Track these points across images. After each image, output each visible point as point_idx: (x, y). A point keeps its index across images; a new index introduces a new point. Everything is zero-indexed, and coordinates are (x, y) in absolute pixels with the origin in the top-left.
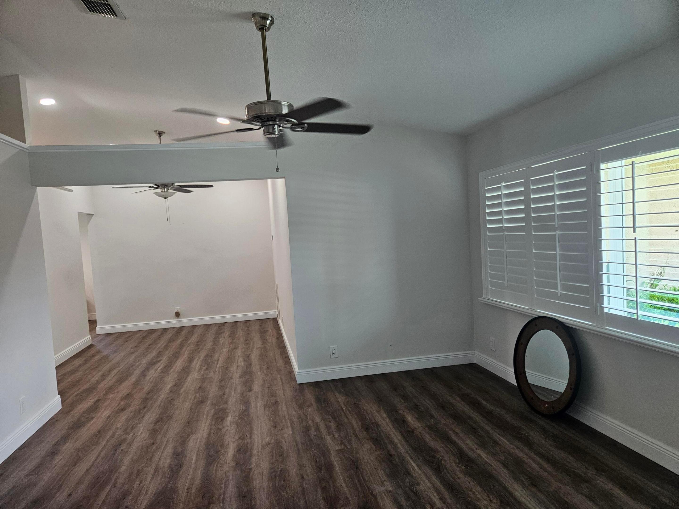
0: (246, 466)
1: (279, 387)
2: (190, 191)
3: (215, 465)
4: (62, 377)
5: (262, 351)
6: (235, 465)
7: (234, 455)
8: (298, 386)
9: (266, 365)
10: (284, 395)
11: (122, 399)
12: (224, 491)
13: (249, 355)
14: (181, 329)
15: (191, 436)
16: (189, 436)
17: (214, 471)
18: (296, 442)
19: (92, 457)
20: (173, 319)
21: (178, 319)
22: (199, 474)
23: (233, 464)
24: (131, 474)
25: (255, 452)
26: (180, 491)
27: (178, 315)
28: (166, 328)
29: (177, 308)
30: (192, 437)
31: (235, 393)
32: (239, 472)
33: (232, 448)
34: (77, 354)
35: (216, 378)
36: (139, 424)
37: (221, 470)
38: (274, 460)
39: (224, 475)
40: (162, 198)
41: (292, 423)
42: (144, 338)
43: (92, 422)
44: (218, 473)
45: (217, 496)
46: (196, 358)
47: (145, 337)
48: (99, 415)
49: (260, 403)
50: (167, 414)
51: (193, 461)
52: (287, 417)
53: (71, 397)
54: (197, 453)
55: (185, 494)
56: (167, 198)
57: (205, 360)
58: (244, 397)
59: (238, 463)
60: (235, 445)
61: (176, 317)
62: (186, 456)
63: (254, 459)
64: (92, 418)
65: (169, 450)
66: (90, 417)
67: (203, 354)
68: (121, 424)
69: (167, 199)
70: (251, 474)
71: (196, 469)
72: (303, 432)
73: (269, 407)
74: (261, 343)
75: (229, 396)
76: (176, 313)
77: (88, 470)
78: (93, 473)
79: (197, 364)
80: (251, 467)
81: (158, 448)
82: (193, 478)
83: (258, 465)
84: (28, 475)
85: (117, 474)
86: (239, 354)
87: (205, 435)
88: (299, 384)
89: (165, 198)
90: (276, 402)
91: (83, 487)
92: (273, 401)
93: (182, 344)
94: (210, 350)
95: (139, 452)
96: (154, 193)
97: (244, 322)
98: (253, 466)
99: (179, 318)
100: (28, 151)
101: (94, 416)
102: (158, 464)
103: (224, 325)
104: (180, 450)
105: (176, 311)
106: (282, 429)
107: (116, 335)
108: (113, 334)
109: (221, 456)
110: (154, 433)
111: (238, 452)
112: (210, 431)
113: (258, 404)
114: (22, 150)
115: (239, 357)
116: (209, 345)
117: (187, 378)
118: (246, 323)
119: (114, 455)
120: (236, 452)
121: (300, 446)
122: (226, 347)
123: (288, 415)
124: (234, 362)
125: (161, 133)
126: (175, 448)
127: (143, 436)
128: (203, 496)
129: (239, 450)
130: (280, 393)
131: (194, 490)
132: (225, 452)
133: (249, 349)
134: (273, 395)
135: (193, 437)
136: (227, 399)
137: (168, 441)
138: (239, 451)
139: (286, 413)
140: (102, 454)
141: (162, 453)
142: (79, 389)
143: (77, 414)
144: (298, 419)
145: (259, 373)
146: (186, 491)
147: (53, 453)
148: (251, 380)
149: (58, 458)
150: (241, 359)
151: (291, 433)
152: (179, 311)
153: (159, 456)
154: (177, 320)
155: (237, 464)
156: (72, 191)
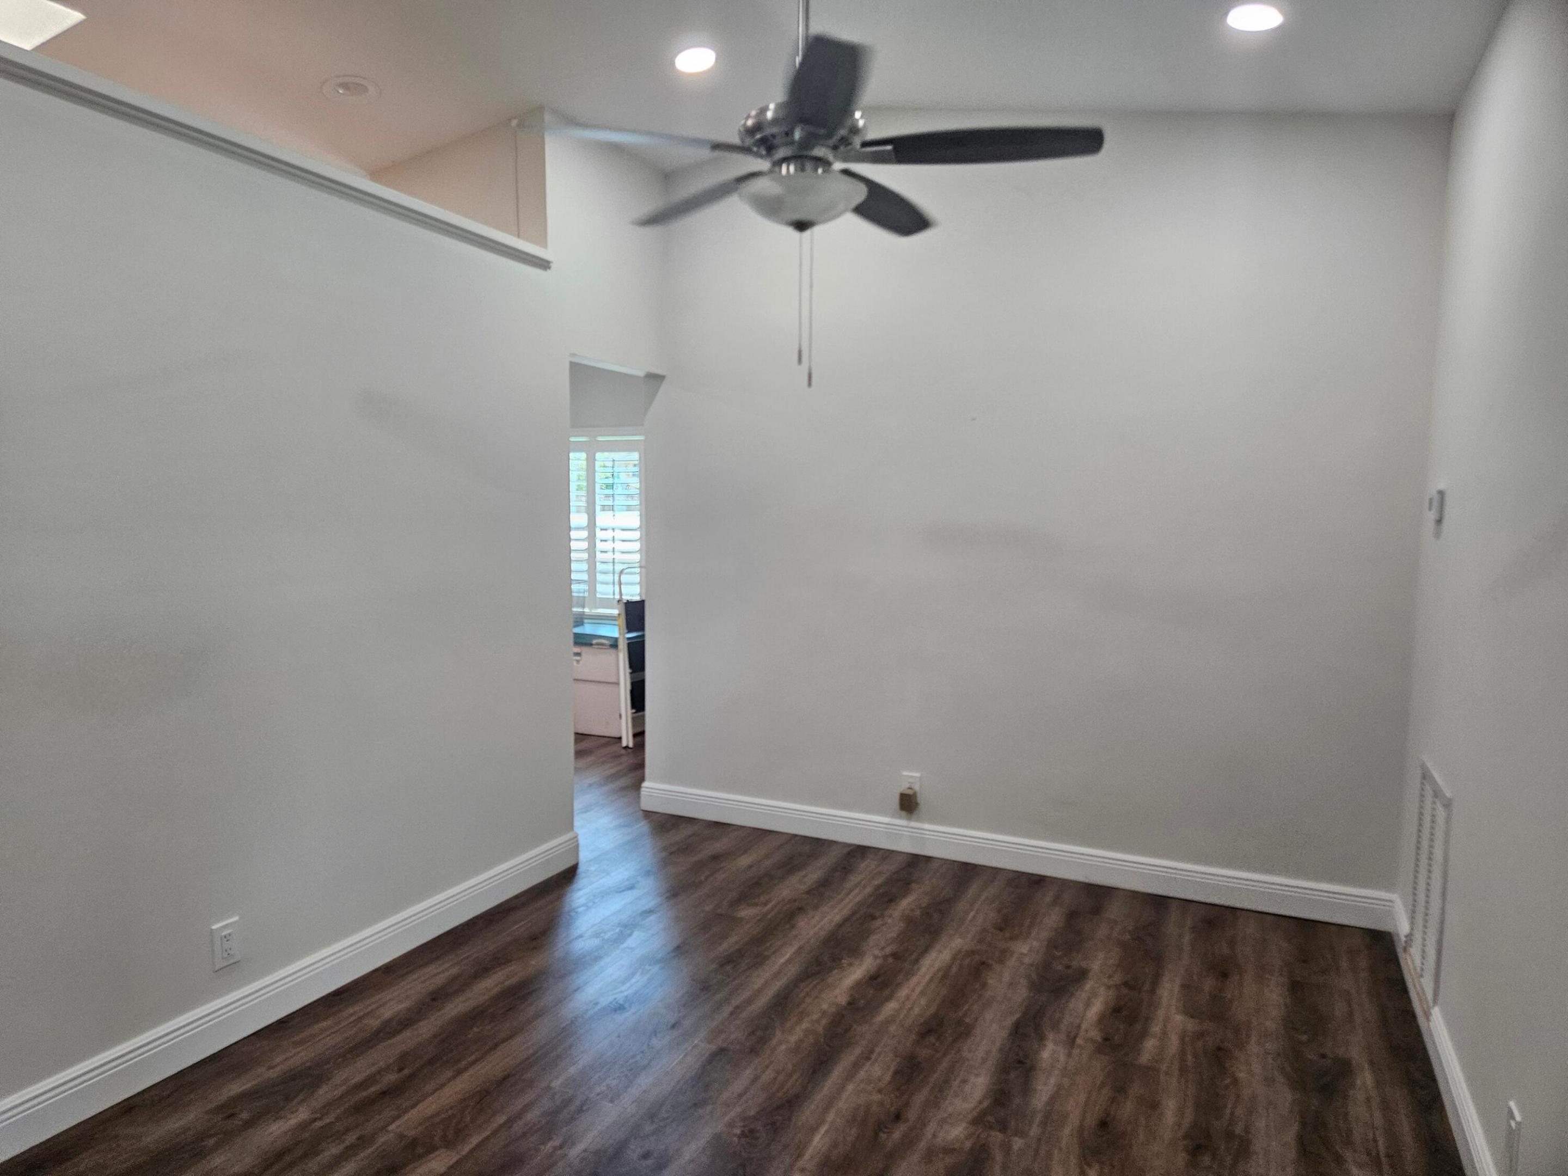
20: (893, 816)
21: (909, 819)
27: (908, 804)
28: (859, 846)
61: (903, 812)
76: (901, 792)
89: (801, 226)
99: (915, 816)
105: (903, 787)
152: (917, 787)
154: (905, 823)
156: (544, 264)
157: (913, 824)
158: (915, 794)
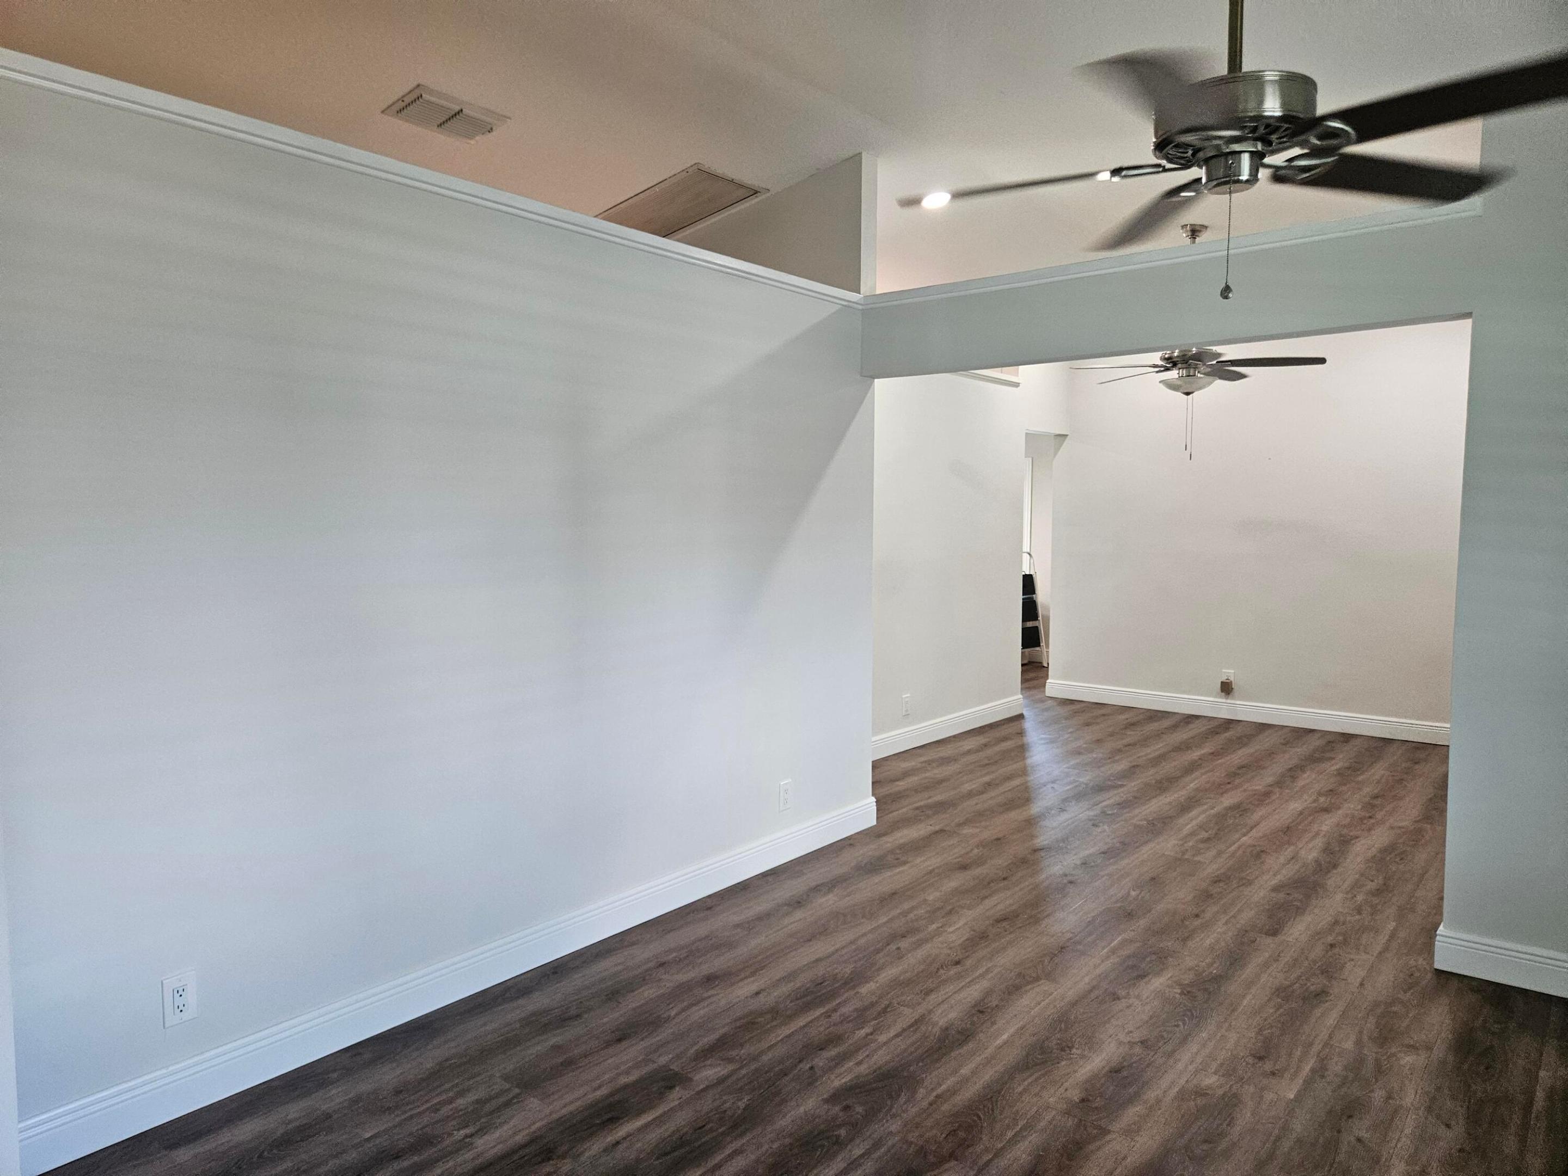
0: (1100, 1119)
1: (1364, 956)
2: (1242, 376)
3: (1036, 1075)
4: (924, 765)
5: (1401, 841)
6: (1075, 1098)
7: (1094, 1077)
8: (1429, 976)
9: (1380, 880)
10: (1362, 984)
11: (982, 844)
12: (1002, 1148)
13: (1351, 840)
14: (1229, 724)
15: (1042, 981)
16: (1037, 979)
17: (1020, 1089)
18: (1285, 1128)
19: (842, 939)
20: (1216, 697)
21: (1227, 699)
22: (988, 1076)
23: (1075, 1095)
24: (873, 1005)
25: (1151, 1095)
26: (921, 1092)
27: (1227, 688)
28: (1193, 715)
29: (1228, 673)
30: (1042, 984)
31: (1226, 923)
32: (1070, 1122)
33: (1104, 1055)
34: (980, 727)
35: (1209, 870)
36: (969, 909)
37: (1036, 1095)
38: (1181, 1142)
39: (1035, 1109)
40: (1180, 393)
41: (1320, 1071)
42: (1131, 725)
43: (898, 870)
44: (1026, 1098)
45: (979, 1148)
46: (1205, 804)
47: (1133, 724)
48: (918, 860)
49: (1273, 977)
50: (1034, 912)
51: (998, 1042)
52: (1316, 1048)
53: (904, 810)
54: (1022, 1028)
55: (925, 1104)
56: (1192, 393)
57: (1221, 817)
58: (1242, 943)
59: (1088, 1100)
60: (1121, 1050)
61: (1223, 694)
62: (994, 1023)
63: (1132, 1113)
64: (905, 863)
65: (973, 993)
66: (903, 859)
67: (1228, 800)
68: (938, 894)
69: (1191, 395)
70: (1092, 1147)
71: (988, 1061)
72: (1330, 1112)
73: (1287, 999)
74: (1419, 816)
75: (1206, 926)
76: (1222, 682)
77: (818, 960)
78: (820, 971)
79: (1197, 817)
80: (1110, 1128)
81: (959, 976)
82: (965, 1080)
83: (1131, 1132)
84: (737, 926)
85: (852, 993)
86: (1325, 828)
87: (1071, 995)
88: (1439, 973)
89: (1188, 394)
90: (1323, 992)
91: (785, 989)
92: (1312, 988)
93: (1200, 762)
94: (1255, 795)
95: (922, 967)
96: (1160, 382)
97: (1414, 745)
98: (1116, 1126)
99: (1230, 696)
100: (860, 307)
101: (910, 859)
102: (930, 1012)
103: (1346, 742)
104: (994, 1003)
105: (1224, 679)
106: (1273, 1074)
107: (1078, 706)
108: (1076, 703)
109: (1063, 1063)
110: (979, 938)
111: (1109, 1074)
112: (1090, 991)
113: (1264, 978)
114: (848, 307)
115: (1317, 834)
116: (1259, 784)
117: (1142, 845)
118: (1418, 748)
119: (878, 951)
120: (1107, 1069)
121: (1286, 1145)
122: (1305, 797)
123: (1326, 1045)
124: (1293, 844)
125: (1198, 228)
126: (988, 993)
127: (953, 937)
128: (955, 1131)
129: (1116, 1070)
130: (1354, 973)
131: (945, 1107)
132: (1083, 1057)
133: (1365, 822)
134: (1329, 970)
135: (1045, 986)
136: (1194, 931)
137: (988, 971)
138: (1116, 1072)
139: (1324, 1035)
140: (862, 941)
141: (955, 993)
142: (930, 797)
143: (889, 845)
144: (1346, 1068)
145: (1339, 897)
146: (932, 1098)
147: (798, 903)
148: (1298, 908)
149: (799, 914)
150: (1319, 842)
151: (1292, 1097)
152: (1232, 679)
153: (946, 996)
154: (1224, 700)
155: (1083, 1100)
156: (1016, 385)
157: (1229, 701)
158: (1231, 682)
